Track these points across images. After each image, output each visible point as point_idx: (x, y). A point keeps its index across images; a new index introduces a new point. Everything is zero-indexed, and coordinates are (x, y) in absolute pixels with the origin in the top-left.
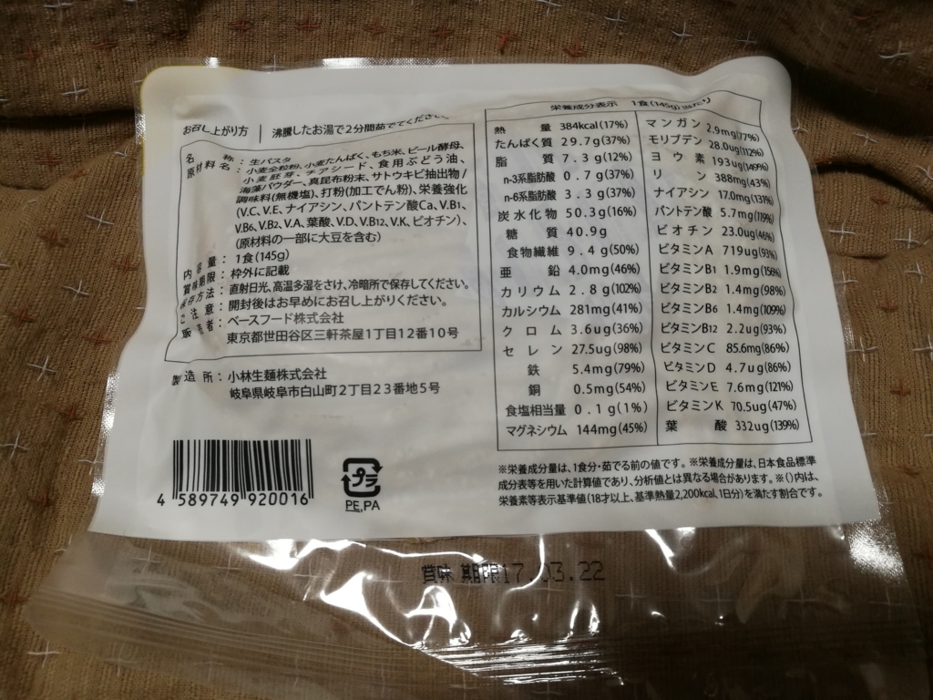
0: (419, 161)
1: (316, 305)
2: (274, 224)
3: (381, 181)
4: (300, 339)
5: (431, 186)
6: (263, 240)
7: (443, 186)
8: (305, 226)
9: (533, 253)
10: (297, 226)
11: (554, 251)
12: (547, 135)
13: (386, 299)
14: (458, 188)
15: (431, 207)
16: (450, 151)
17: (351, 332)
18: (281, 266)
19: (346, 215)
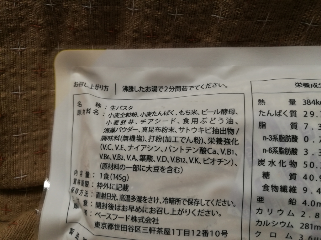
0: (208, 120)
1: (143, 212)
2: (121, 157)
3: (184, 134)
4: (134, 231)
5: (215, 139)
6: (115, 166)
7: (223, 139)
8: (139, 160)
9: (279, 190)
10: (134, 160)
11: (293, 190)
12: (293, 108)
13: (184, 211)
14: (233, 141)
15: (214, 152)
16: (229, 116)
17: (163, 230)
18: (124, 185)
19: (162, 154)
